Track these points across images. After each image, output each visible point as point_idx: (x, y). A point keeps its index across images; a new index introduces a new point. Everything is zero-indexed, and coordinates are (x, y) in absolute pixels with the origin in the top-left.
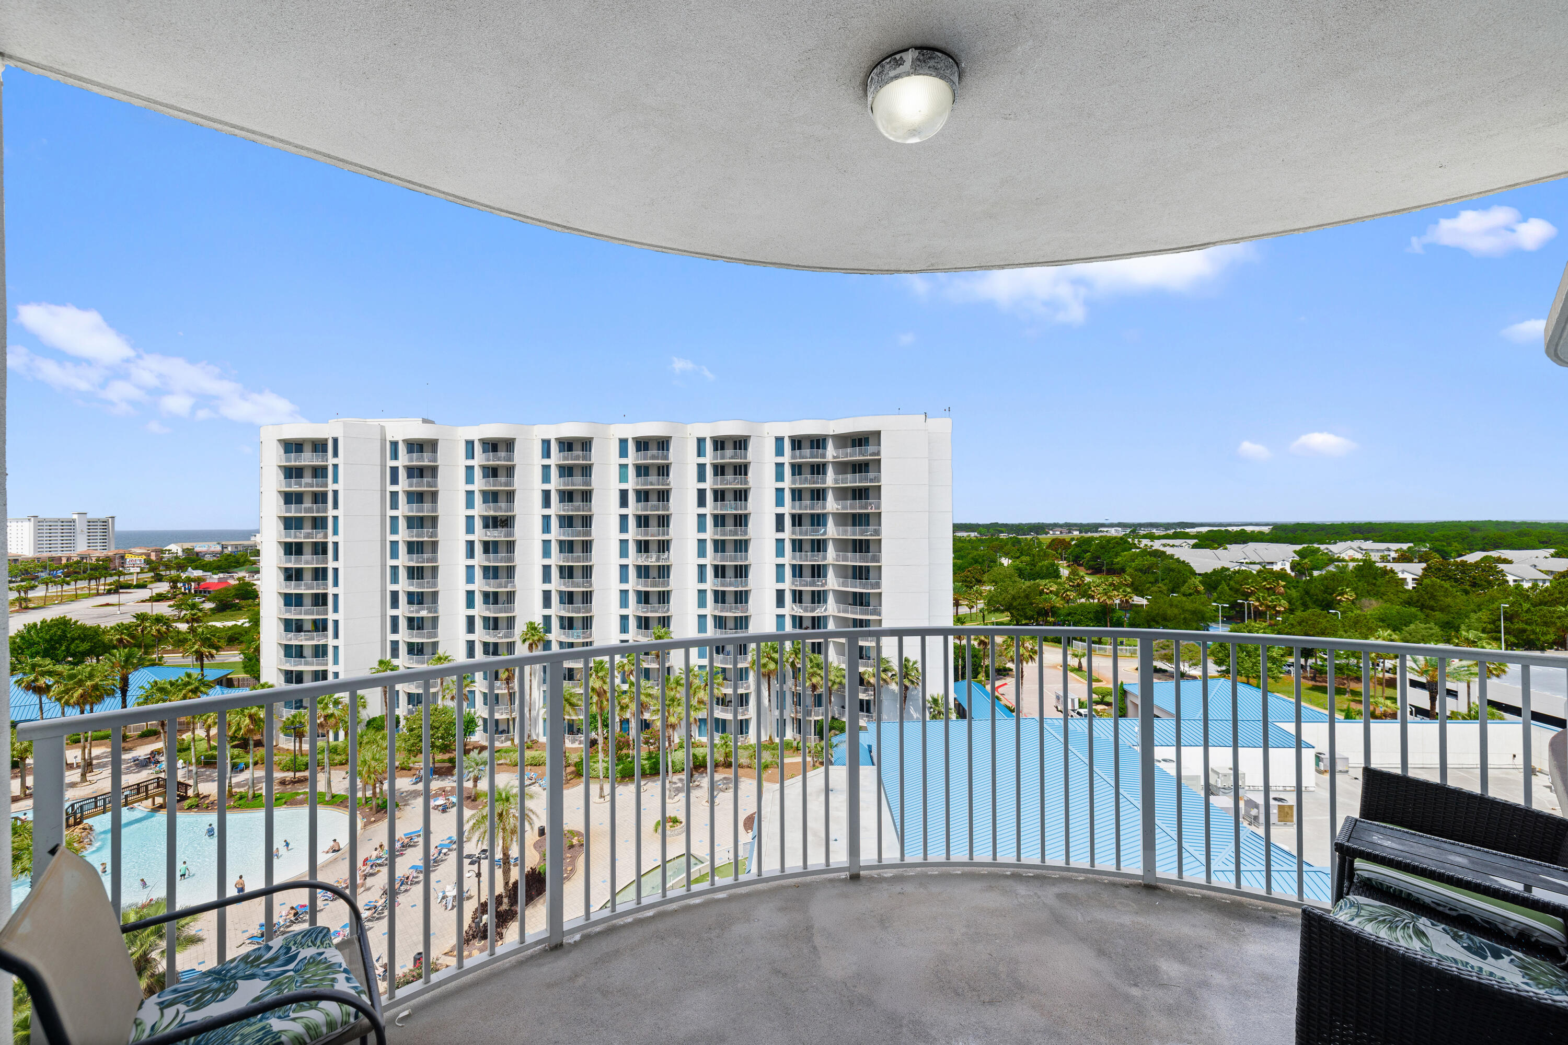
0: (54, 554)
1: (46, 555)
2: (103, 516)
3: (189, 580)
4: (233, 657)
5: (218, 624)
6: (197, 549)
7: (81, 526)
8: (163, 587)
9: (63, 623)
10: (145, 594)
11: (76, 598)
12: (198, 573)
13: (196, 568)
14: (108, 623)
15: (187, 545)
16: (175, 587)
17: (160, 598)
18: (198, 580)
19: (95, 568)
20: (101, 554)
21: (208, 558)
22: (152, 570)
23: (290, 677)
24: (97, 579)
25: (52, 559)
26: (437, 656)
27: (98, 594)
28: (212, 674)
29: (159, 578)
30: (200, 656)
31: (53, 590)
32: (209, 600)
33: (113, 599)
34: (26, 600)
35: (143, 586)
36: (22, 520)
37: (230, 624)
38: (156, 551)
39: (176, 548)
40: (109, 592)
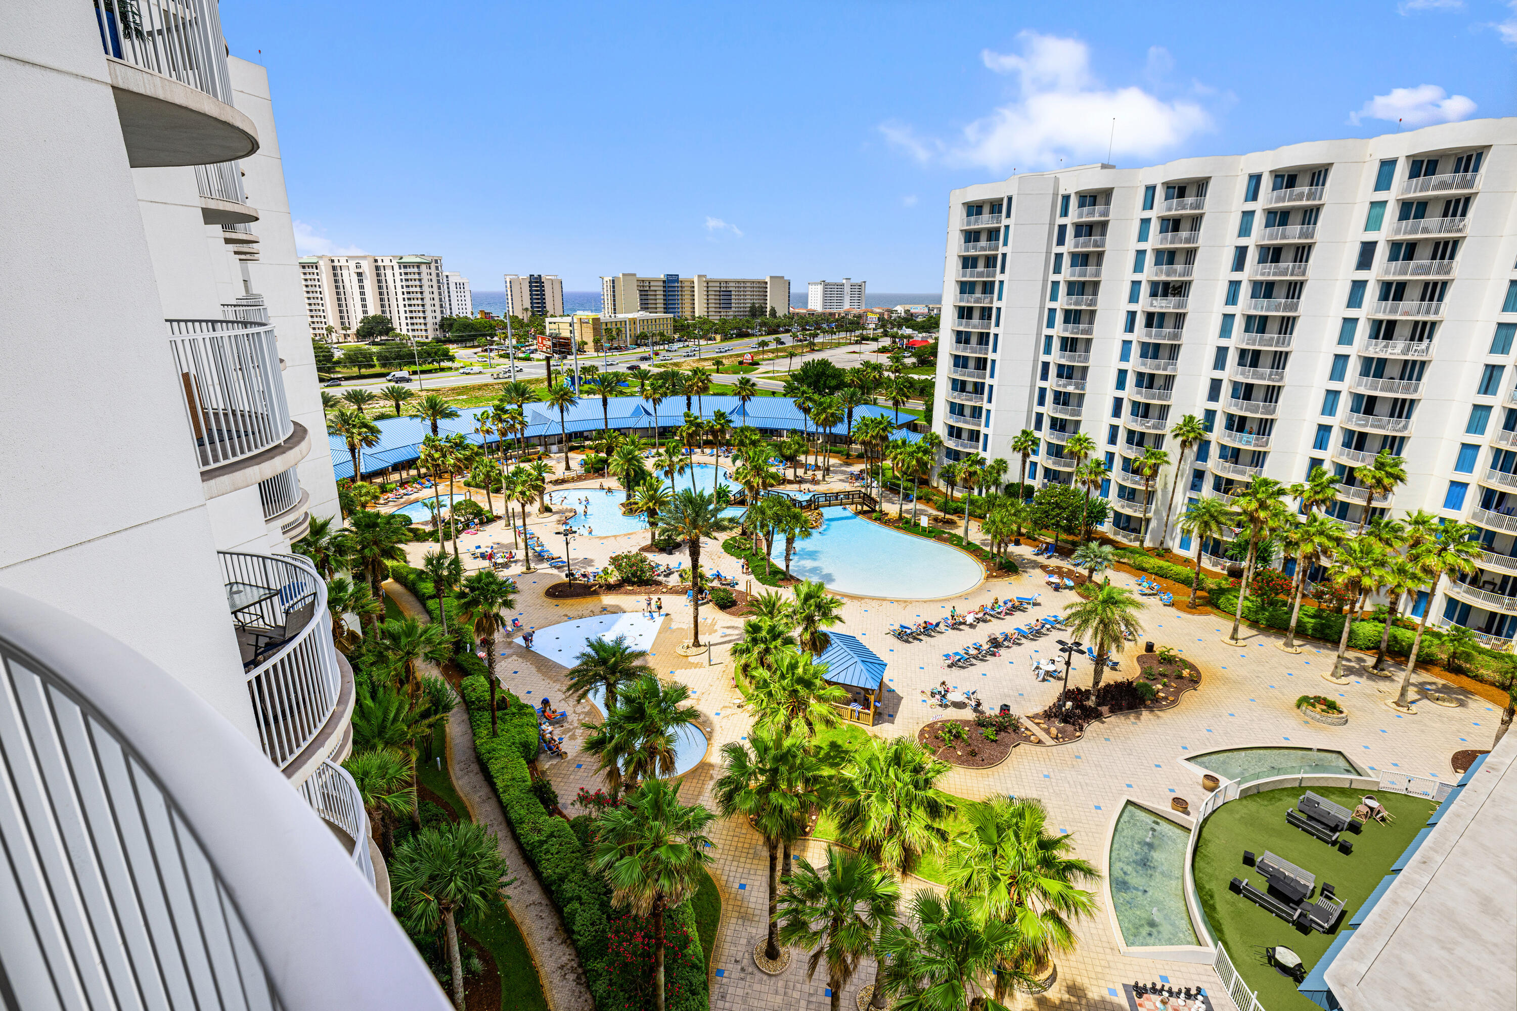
0: (832, 311)
1: (828, 311)
2: (859, 281)
3: (903, 337)
4: (917, 405)
5: (916, 377)
6: (912, 311)
7: (847, 289)
8: (886, 342)
9: (825, 364)
10: (874, 346)
11: (839, 345)
12: (909, 331)
13: (908, 327)
14: (848, 367)
15: (907, 307)
16: (894, 342)
17: (883, 350)
18: (909, 337)
19: (852, 323)
20: (856, 311)
21: (919, 319)
22: (883, 326)
23: (954, 432)
24: (851, 331)
25: (832, 314)
26: (1077, 436)
27: (850, 344)
28: (904, 418)
29: (885, 334)
30: (896, 403)
31: (827, 338)
32: (913, 355)
33: (856, 348)
34: (814, 344)
35: (875, 339)
36: (816, 284)
37: (923, 377)
38: (888, 311)
39: (900, 309)
40: (857, 342)
